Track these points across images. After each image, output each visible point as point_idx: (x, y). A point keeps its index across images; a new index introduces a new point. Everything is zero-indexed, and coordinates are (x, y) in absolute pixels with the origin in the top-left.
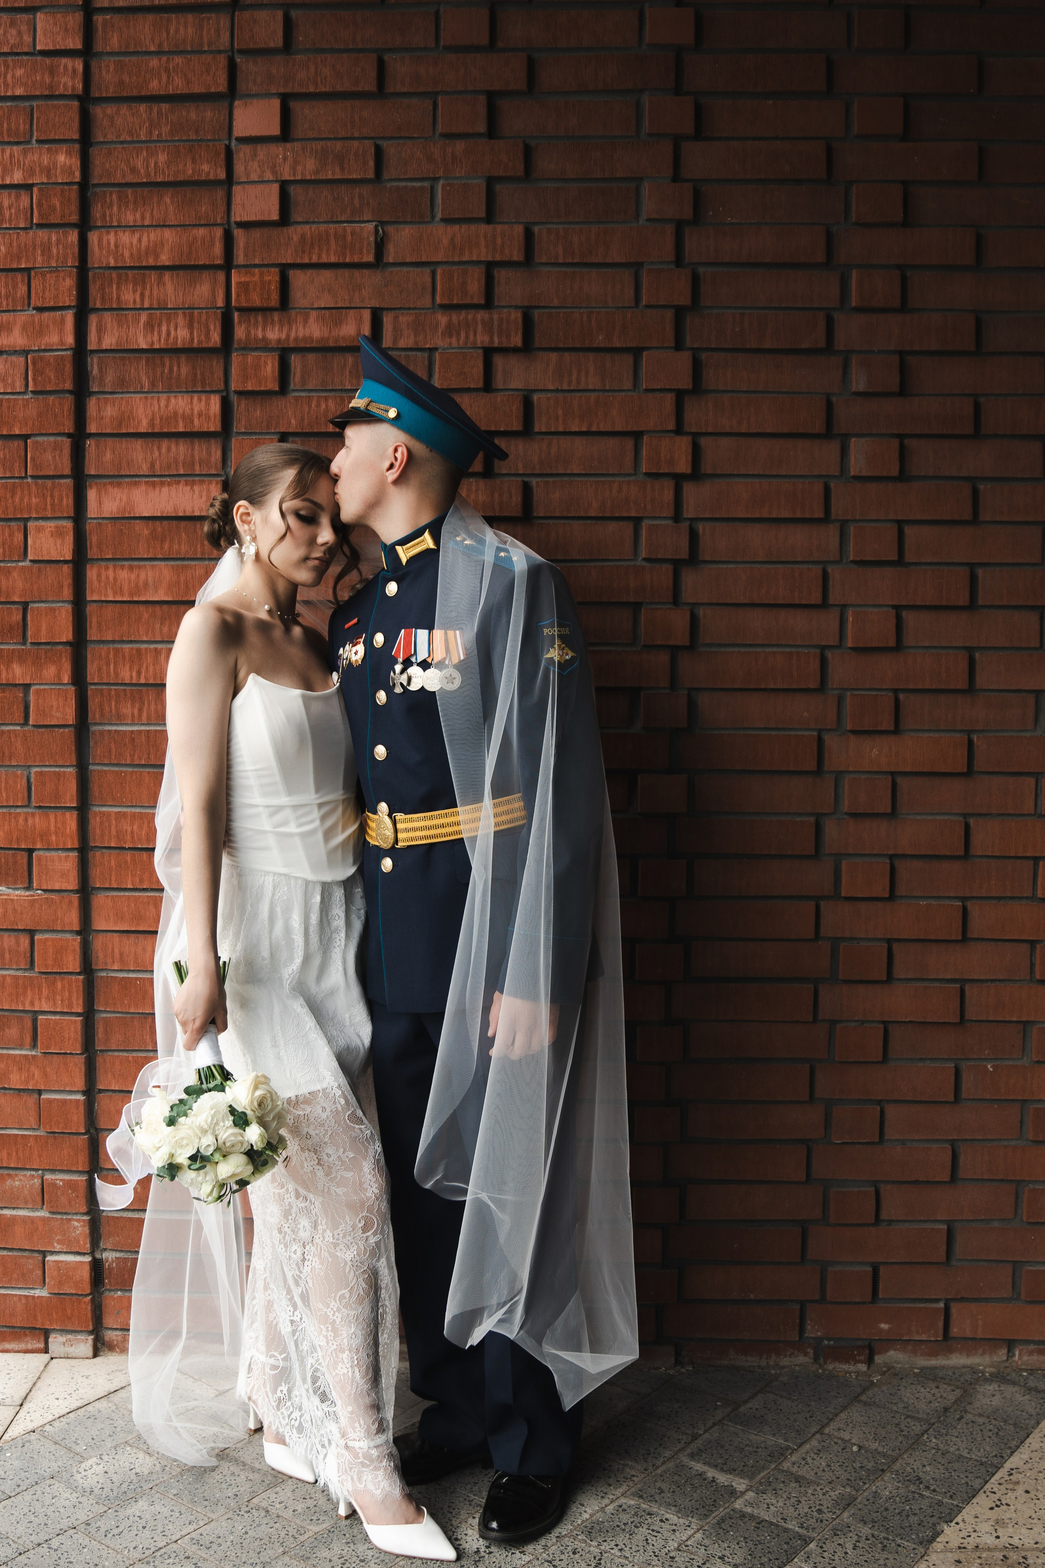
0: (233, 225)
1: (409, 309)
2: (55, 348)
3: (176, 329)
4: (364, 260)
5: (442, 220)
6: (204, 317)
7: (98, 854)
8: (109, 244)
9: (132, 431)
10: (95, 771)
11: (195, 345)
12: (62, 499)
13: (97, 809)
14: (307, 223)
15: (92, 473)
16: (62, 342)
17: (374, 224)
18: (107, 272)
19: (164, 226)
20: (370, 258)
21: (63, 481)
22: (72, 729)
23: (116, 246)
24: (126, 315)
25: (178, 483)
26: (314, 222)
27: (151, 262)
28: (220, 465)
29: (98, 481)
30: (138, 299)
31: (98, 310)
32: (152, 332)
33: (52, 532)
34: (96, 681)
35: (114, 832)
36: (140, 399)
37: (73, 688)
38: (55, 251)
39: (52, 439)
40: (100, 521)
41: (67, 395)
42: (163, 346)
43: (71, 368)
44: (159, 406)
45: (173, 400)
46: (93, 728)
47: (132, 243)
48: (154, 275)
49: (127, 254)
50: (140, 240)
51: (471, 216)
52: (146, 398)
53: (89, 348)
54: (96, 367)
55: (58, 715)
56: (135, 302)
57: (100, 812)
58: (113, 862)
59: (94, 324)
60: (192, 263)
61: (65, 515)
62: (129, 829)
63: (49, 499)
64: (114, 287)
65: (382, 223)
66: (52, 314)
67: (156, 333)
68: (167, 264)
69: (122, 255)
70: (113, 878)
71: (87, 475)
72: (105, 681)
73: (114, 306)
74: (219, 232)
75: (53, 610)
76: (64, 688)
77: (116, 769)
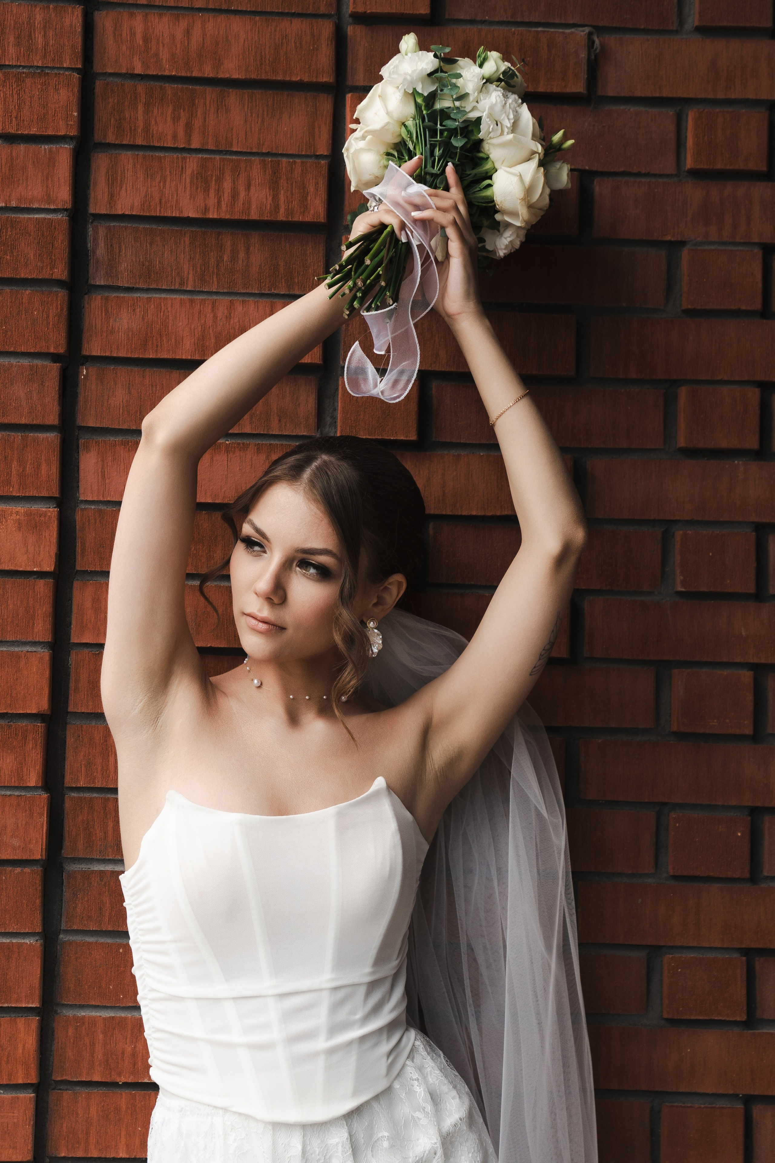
0: (347, 19)
1: (639, 174)
2: (35, 206)
3: (248, 187)
4: (568, 90)
5: (699, 29)
6: (298, 170)
7: (67, 1095)
8: (133, 34)
9: (165, 356)
10: (70, 943)
11: (281, 216)
12: (39, 466)
13: (70, 1013)
14: (472, 22)
15: (91, 424)
16: (49, 199)
17: (587, 30)
18: (129, 83)
19: (228, 11)
20: (578, 87)
21: (41, 435)
22: (38, 869)
23: (146, 40)
24: (160, 158)
25: (244, 448)
26: (482, 22)
27: (208, 72)
28: (313, 420)
29: (100, 439)
30: (181, 133)
31: (109, 146)
32: (207, 191)
33: (19, 522)
34: (82, 784)
35: (99, 1055)
36: (182, 302)
37: (45, 796)
38: (40, 40)
39: (25, 362)
40: (101, 507)
41: (55, 289)
42: (225, 215)
43: (66, 243)
44: (215, 317)
45: (239, 308)
46: (72, 867)
47: (173, 37)
48: (210, 93)
49: (164, 55)
50: (188, 33)
51: (748, 25)
52: (191, 301)
53: (92, 210)
54: (102, 244)
55: (16, 842)
56: (175, 137)
57: (76, 1019)
58: (93, 1111)
59: (103, 171)
60: (280, 78)
61: (44, 494)
62: (129, 1049)
63: (15, 465)
64: (141, 109)
65: (599, 29)
66: (33, 147)
67: (212, 193)
68: (236, 76)
69: (157, 55)
70: (92, 1140)
71: (81, 428)
72: (98, 785)
73: (139, 142)
74: (327, 29)
75: (17, 657)
76: (29, 794)
77: (109, 941)
